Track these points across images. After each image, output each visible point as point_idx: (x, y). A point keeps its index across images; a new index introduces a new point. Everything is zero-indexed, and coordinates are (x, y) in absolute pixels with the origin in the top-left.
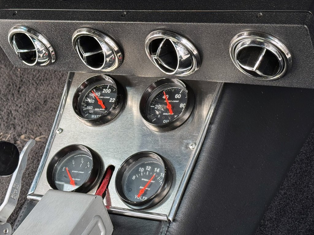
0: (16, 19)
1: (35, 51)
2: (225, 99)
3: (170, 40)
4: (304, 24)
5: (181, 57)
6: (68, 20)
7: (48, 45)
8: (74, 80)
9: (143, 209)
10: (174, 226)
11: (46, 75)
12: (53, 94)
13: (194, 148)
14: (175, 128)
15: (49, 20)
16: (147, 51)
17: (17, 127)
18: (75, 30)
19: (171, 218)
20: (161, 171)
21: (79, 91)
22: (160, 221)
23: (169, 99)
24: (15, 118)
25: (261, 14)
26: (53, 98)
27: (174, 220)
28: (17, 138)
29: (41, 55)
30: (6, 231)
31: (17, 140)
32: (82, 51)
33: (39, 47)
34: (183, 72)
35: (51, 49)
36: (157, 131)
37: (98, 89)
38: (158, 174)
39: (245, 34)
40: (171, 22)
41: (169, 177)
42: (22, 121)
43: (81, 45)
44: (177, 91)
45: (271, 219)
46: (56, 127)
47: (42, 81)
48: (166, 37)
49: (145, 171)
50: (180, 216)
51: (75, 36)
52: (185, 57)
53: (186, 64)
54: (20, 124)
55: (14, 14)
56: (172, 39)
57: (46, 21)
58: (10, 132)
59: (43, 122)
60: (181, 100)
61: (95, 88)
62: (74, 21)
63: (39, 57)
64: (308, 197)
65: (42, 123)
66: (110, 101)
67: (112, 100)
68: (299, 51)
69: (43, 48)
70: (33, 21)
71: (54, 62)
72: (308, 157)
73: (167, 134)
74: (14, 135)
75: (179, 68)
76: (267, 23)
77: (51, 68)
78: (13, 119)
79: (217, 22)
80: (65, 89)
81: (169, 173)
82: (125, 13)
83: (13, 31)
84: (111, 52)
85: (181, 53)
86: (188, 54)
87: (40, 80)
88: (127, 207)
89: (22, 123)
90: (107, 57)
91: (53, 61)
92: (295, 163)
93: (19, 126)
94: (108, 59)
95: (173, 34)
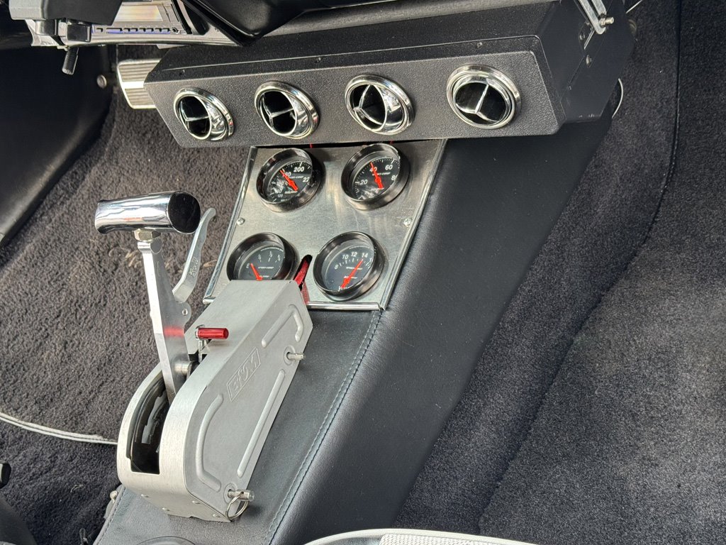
0: (183, 79)
1: (208, 119)
2: (447, 165)
3: (375, 86)
4: (529, 50)
5: (389, 108)
6: (249, 73)
7: (225, 112)
8: (257, 160)
9: (349, 300)
10: (387, 314)
11: (215, 184)
12: (225, 207)
13: (409, 224)
14: (386, 204)
15: (226, 75)
16: (348, 105)
17: (178, 253)
18: (258, 86)
19: (383, 306)
20: (369, 256)
21: (264, 170)
22: (369, 311)
23: (378, 171)
24: (174, 242)
25: (481, 44)
26: (226, 212)
27: (387, 308)
28: (179, 266)
29: (215, 125)
30: (185, 312)
31: (179, 269)
32: (267, 110)
33: (213, 115)
34: (392, 128)
35: (228, 117)
36: (365, 209)
37: (288, 169)
38: (367, 260)
39: (465, 69)
40: (375, 63)
41: (379, 261)
42: (185, 245)
43: (266, 104)
44: (387, 162)
45: (512, 321)
46: (237, 216)
47: (209, 192)
48: (370, 83)
49: (351, 258)
50: (395, 303)
51: (258, 93)
52: (394, 109)
53: (396, 117)
54: (182, 248)
55: (181, 74)
56: (377, 85)
57: (221, 77)
58: (169, 260)
59: (214, 243)
60: (392, 172)
61: (283, 168)
62: (257, 75)
63: (213, 127)
64: (559, 296)
65: (212, 245)
66: (304, 181)
67: (306, 179)
68: (527, 85)
69: (218, 116)
70: (205, 79)
71: (231, 135)
72: (559, 247)
73: (376, 211)
74: (174, 263)
75: (387, 122)
76: (488, 53)
77: (228, 143)
78: (172, 242)
79: (429, 58)
80: (245, 175)
81: (380, 257)
82: (320, 59)
83: (179, 95)
84: (304, 111)
85: (390, 104)
86: (398, 104)
87: (207, 191)
88: (329, 300)
89: (184, 247)
90: (299, 118)
91: (229, 134)
92: (542, 253)
93: (181, 250)
94: (300, 121)
95: (379, 78)
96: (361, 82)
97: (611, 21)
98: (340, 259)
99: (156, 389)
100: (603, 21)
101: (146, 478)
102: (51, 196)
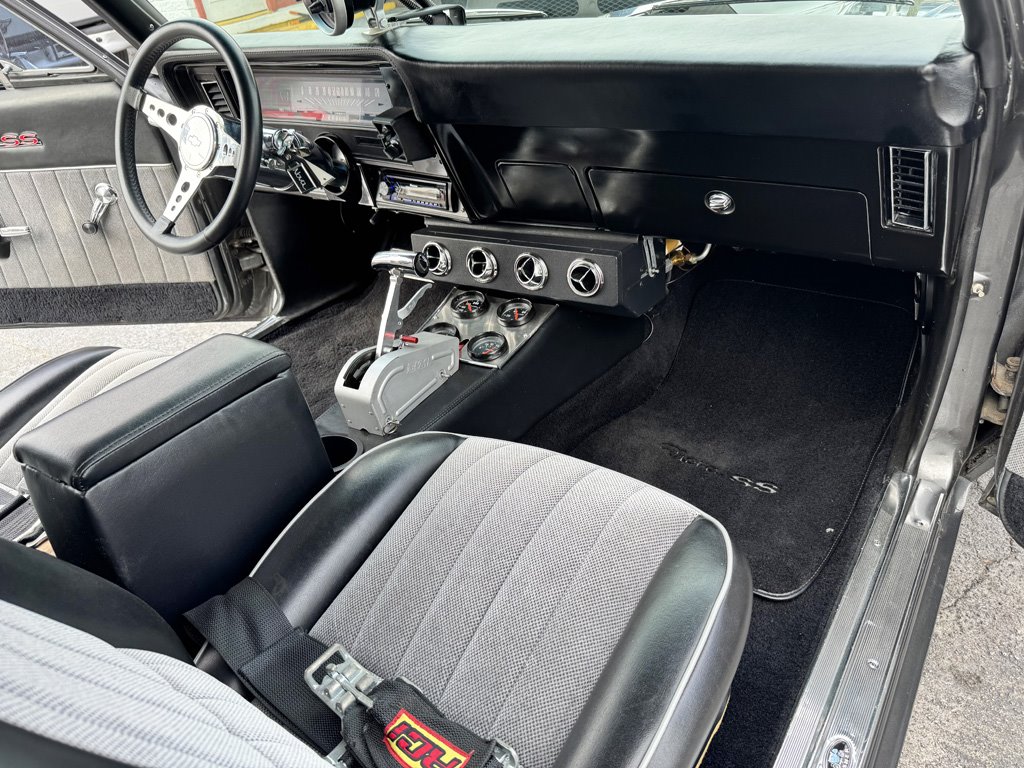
1: (439, 260)
4: (616, 257)
5: (536, 274)
6: (470, 240)
7: (449, 259)
9: (482, 361)
13: (528, 335)
16: (516, 266)
18: (473, 247)
20: (499, 346)
32: (472, 260)
33: (442, 259)
34: (533, 285)
35: (450, 262)
36: (504, 325)
39: (581, 259)
40: (537, 247)
41: (504, 349)
43: (473, 257)
48: (531, 257)
51: (471, 251)
52: (538, 274)
56: (534, 259)
57: (454, 240)
62: (474, 241)
68: (609, 277)
69: (445, 260)
70: (445, 239)
73: (510, 328)
75: (532, 280)
76: (595, 254)
83: (428, 244)
84: (491, 267)
86: (541, 272)
88: (471, 359)
90: (487, 270)
94: (487, 272)
95: (537, 256)
96: (528, 255)
97: (657, 271)
98: (484, 345)
99: (370, 355)
100: (654, 271)
101: (350, 391)
102: (323, 312)
